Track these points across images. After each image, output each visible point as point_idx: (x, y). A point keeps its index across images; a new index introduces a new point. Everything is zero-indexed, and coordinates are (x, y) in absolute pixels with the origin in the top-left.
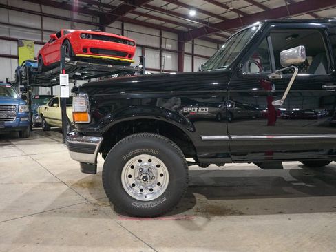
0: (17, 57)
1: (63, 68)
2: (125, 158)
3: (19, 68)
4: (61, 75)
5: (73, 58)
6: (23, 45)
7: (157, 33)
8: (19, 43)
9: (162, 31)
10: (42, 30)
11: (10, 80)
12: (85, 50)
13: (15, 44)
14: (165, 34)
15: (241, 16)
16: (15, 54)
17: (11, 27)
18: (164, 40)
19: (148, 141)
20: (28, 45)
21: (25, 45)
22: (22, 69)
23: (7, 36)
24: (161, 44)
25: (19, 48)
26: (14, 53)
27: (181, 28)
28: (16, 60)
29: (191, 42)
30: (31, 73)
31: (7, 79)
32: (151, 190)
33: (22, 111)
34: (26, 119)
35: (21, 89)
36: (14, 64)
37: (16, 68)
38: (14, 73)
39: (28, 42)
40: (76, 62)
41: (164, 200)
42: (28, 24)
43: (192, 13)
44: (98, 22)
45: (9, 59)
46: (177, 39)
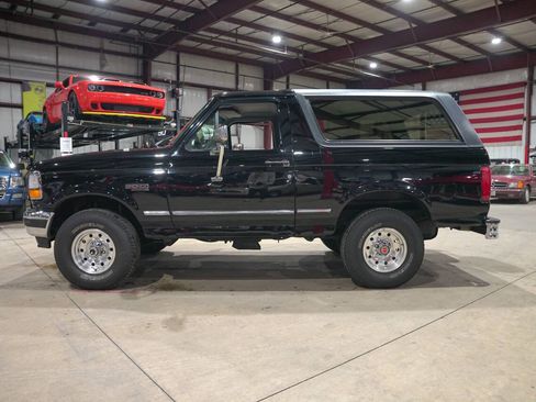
0: (21, 107)
1: (65, 130)
2: (74, 232)
3: (22, 122)
4: (62, 139)
5: (79, 117)
6: (29, 89)
7: (231, 67)
8: (24, 86)
9: (240, 65)
10: (57, 67)
11: (10, 140)
12: (94, 106)
13: (18, 87)
14: (244, 69)
15: (350, 42)
16: (19, 102)
17: (12, 64)
18: (241, 78)
19: (96, 216)
20: (37, 89)
21: (33, 89)
22: (25, 126)
23: (7, 76)
24: (237, 83)
25: (25, 93)
26: (17, 100)
27: (266, 59)
28: (20, 110)
29: (284, 79)
30: (33, 132)
31: (5, 139)
32: (102, 264)
33: (14, 185)
34: (20, 195)
35: (20, 155)
36: (17, 116)
37: (18, 122)
38: (16, 130)
39: (36, 85)
40: (82, 121)
41: (111, 272)
42: (36, 57)
43: (277, 39)
44: (141, 52)
45: (10, 109)
46: (261, 75)
